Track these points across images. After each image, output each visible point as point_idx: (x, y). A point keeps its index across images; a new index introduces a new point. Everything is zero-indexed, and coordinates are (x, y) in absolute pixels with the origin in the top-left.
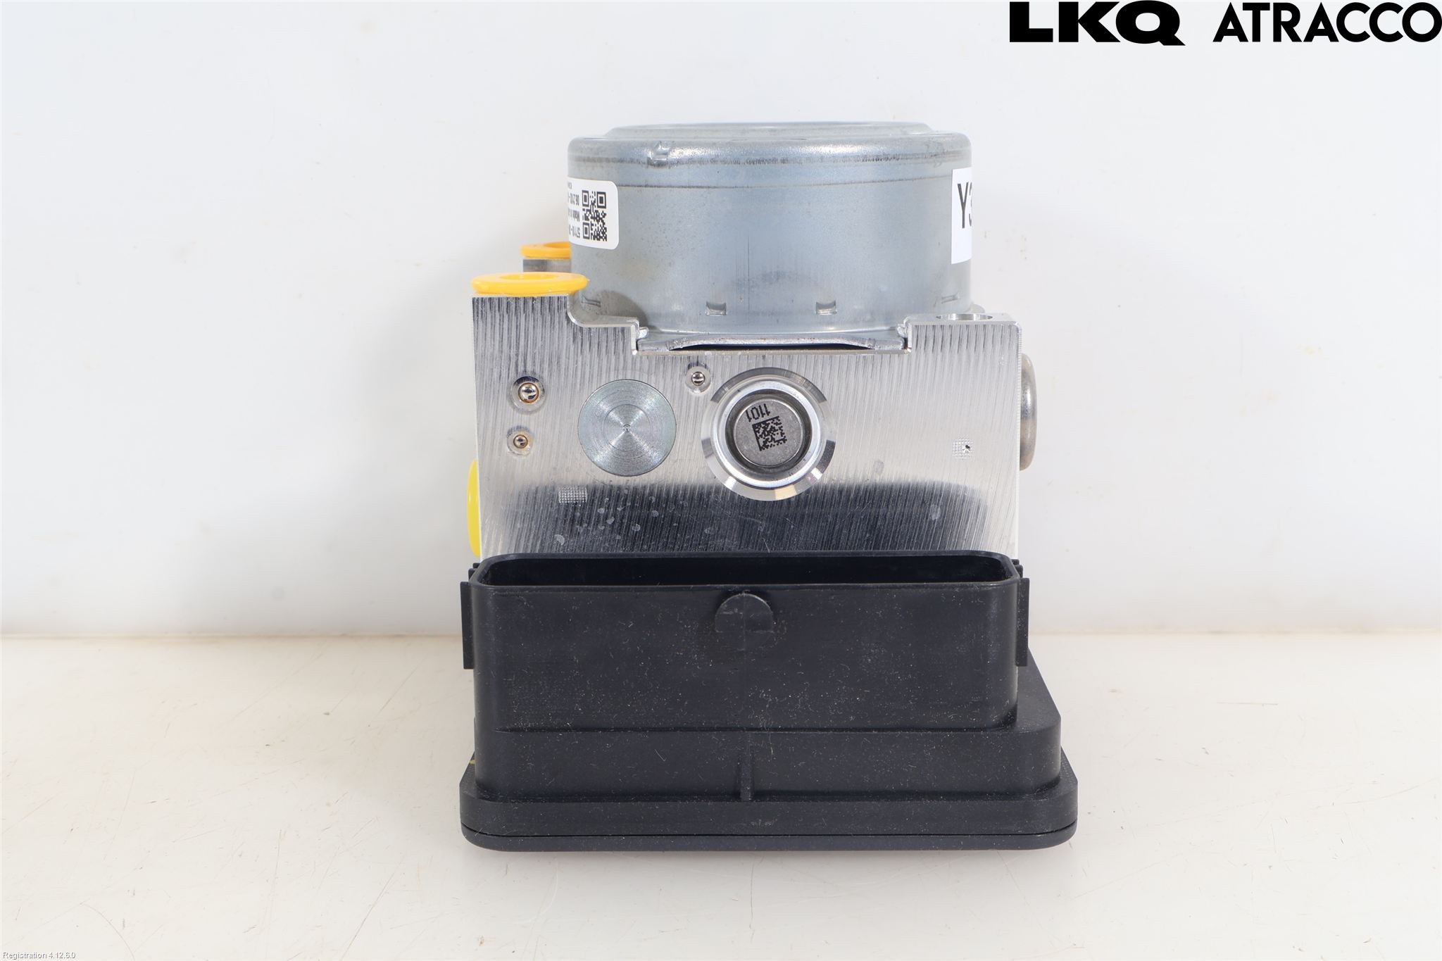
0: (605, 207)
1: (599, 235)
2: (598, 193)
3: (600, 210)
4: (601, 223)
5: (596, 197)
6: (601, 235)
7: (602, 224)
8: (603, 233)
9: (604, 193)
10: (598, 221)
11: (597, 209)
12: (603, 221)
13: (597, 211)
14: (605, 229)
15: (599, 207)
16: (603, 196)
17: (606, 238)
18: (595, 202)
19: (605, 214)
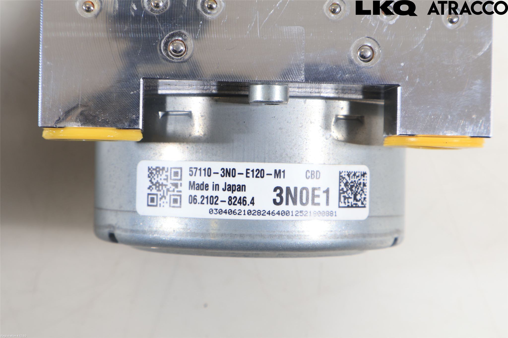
0: (149, 194)
1: (157, 171)
2: (156, 206)
3: (154, 191)
4: (154, 182)
5: (159, 202)
6: (154, 172)
7: (153, 180)
8: (151, 173)
9: (148, 205)
10: (157, 182)
11: (159, 193)
12: (152, 183)
13: (159, 190)
14: (149, 177)
15: (157, 195)
16: (150, 204)
17: (149, 169)
18: (161, 199)
19: (149, 188)
